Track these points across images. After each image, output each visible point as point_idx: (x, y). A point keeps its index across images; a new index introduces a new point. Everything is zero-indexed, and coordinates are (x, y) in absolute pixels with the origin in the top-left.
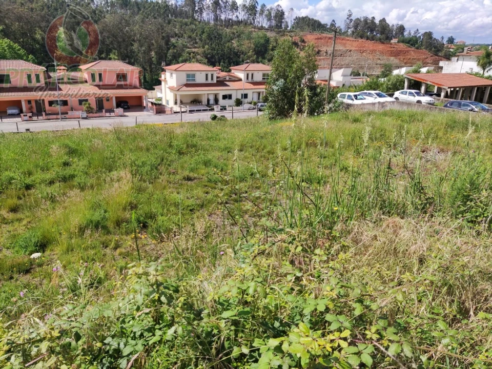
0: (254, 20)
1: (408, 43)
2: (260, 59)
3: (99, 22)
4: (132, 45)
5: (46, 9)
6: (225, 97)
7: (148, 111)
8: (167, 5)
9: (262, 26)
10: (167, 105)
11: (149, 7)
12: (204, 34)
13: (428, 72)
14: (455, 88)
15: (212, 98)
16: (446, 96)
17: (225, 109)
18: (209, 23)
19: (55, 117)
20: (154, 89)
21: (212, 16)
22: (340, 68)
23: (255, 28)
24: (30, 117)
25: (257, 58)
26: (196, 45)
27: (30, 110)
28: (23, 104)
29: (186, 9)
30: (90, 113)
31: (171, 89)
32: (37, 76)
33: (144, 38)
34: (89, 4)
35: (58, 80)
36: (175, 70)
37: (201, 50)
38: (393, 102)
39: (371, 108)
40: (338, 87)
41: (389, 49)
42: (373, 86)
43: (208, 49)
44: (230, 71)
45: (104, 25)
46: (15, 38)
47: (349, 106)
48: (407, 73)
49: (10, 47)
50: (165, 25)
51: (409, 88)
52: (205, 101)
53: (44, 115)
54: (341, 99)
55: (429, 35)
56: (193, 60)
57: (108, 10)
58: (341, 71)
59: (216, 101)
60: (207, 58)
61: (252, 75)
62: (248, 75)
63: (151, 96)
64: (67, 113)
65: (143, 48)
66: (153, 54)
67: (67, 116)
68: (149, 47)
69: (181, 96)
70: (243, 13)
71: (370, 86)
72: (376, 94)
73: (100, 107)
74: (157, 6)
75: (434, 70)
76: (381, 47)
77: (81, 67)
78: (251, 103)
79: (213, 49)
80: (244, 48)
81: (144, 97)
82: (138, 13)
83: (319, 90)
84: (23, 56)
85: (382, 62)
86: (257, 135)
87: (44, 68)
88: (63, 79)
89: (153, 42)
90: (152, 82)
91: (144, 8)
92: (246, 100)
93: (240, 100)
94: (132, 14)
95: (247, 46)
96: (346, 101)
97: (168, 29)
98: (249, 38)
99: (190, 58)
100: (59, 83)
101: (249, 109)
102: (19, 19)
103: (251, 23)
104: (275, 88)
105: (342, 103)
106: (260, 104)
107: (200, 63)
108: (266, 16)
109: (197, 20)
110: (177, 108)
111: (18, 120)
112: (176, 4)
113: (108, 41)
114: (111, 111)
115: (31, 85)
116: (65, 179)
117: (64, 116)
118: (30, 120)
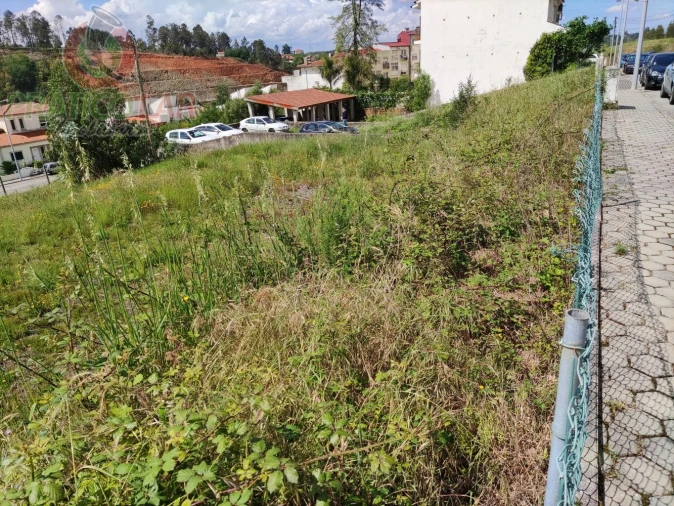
1: (239, 56)
2: (28, 96)
9: (15, 45)
13: (272, 92)
14: (306, 108)
16: (300, 119)
25: (23, 94)
38: (241, 135)
39: (216, 145)
40: (165, 123)
41: (217, 66)
42: (211, 116)
47: (186, 147)
48: (248, 95)
51: (255, 114)
54: (173, 139)
55: (260, 44)
61: (21, 121)
62: (12, 122)
71: (207, 117)
72: (218, 126)
75: (278, 88)
76: (206, 64)
78: (31, 165)
83: (135, 131)
85: (213, 84)
86: (55, 213)
92: (22, 162)
93: (10, 163)
96: (180, 141)
101: (32, 175)
104: (63, 136)
105: (176, 144)
106: (48, 165)
108: (18, 28)
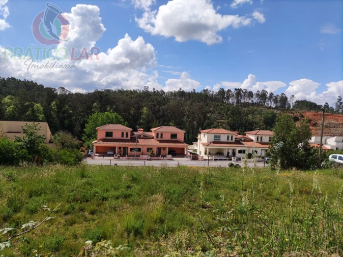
0: (264, 103)
2: (268, 128)
3: (166, 105)
4: (183, 117)
5: (139, 98)
6: (240, 152)
7: (187, 157)
8: (207, 95)
9: (270, 107)
10: (200, 155)
11: (196, 96)
12: (229, 111)
15: (231, 152)
17: (240, 160)
18: (233, 104)
19: (132, 158)
20: (193, 144)
21: (235, 100)
22: (334, 136)
23: (265, 107)
25: (266, 126)
26: (223, 118)
27: (120, 152)
28: (117, 149)
29: (219, 97)
30: (152, 157)
31: (204, 144)
32: (127, 134)
33: (191, 114)
34: (162, 95)
35: (138, 136)
36: (207, 133)
37: (226, 121)
40: (332, 150)
43: (231, 120)
44: (245, 135)
45: (168, 106)
46: (120, 113)
49: (116, 117)
50: (204, 106)
52: (225, 153)
53: (126, 156)
54: (333, 159)
56: (221, 127)
57: (172, 98)
58: (334, 138)
59: (234, 154)
60: (230, 125)
61: (261, 138)
62: (258, 138)
63: (191, 148)
64: (139, 156)
65: (190, 120)
66: (195, 123)
67: (139, 158)
68: (193, 119)
69: (209, 149)
70: (257, 98)
73: (158, 154)
74: (200, 95)
77: (151, 129)
78: (259, 157)
79: (235, 120)
80: (256, 120)
81: (186, 148)
82: (189, 99)
83: (312, 151)
84: (122, 122)
87: (131, 129)
88: (140, 136)
89: (196, 116)
90: (191, 139)
91: (193, 96)
92: (256, 155)
93: (251, 154)
94: (186, 100)
95: (258, 118)
96: (337, 160)
97: (206, 108)
98: (260, 114)
99: (219, 126)
100: (138, 138)
101: (258, 161)
102: (124, 102)
103: (262, 105)
104: (276, 147)
105: (334, 162)
106: (267, 158)
107: (225, 129)
108: (274, 100)
109: (225, 103)
110: (206, 157)
111: (112, 158)
112: (212, 94)
113: (169, 115)
114: (164, 156)
115: (123, 138)
116: (126, 197)
117: (137, 157)
118: (118, 158)
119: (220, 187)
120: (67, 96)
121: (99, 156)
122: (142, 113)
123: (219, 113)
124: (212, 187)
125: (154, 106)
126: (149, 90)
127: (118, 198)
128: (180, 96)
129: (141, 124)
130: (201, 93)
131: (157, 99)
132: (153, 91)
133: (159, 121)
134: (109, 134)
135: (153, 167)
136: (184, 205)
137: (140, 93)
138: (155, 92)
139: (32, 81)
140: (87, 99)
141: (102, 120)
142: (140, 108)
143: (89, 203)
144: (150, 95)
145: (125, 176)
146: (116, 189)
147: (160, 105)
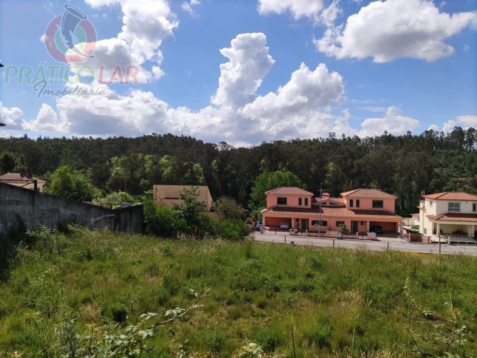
3: (363, 157)
4: (393, 175)
5: (321, 150)
7: (402, 237)
8: (432, 139)
10: (425, 234)
11: (413, 142)
12: (474, 163)
19: (315, 234)
20: (411, 217)
24: (296, 232)
26: (463, 175)
27: (297, 226)
28: (293, 221)
29: (453, 141)
30: (344, 234)
31: (430, 217)
32: (306, 200)
33: (405, 169)
34: (356, 143)
35: (322, 204)
36: (436, 199)
37: (470, 179)
45: (367, 159)
46: (296, 171)
49: (291, 178)
50: (428, 157)
52: (471, 233)
53: (307, 232)
56: (460, 189)
57: (372, 147)
60: (476, 187)
63: (408, 223)
64: (325, 232)
65: (403, 178)
66: (413, 183)
67: (325, 235)
68: (410, 177)
69: (441, 225)
73: (354, 230)
74: (420, 140)
77: (342, 194)
81: (399, 223)
82: (401, 147)
84: (299, 184)
87: (312, 194)
88: (325, 203)
89: (415, 172)
90: (409, 209)
91: (408, 143)
94: (395, 149)
97: (431, 160)
99: (456, 187)
100: (322, 206)
102: (301, 157)
107: (468, 192)
109: (465, 150)
110: (435, 238)
111: (287, 233)
112: (441, 137)
113: (369, 173)
114: (364, 234)
115: (300, 207)
116: (305, 289)
117: (322, 234)
118: (296, 234)
119: (460, 289)
120: (229, 153)
121: (270, 230)
122: (326, 171)
123: (456, 167)
124: (446, 287)
125: (345, 159)
126: (335, 138)
127: (294, 290)
128: (385, 143)
129: (327, 187)
130: (421, 137)
131: (348, 150)
132: (342, 138)
133: (354, 183)
134: (282, 201)
135: (345, 249)
136: (395, 312)
137: (324, 142)
138: (345, 139)
139: (190, 137)
140: (253, 154)
141: (272, 182)
142: (324, 163)
143: (257, 292)
144: (339, 145)
145: (302, 259)
146: (292, 276)
147: (353, 158)
